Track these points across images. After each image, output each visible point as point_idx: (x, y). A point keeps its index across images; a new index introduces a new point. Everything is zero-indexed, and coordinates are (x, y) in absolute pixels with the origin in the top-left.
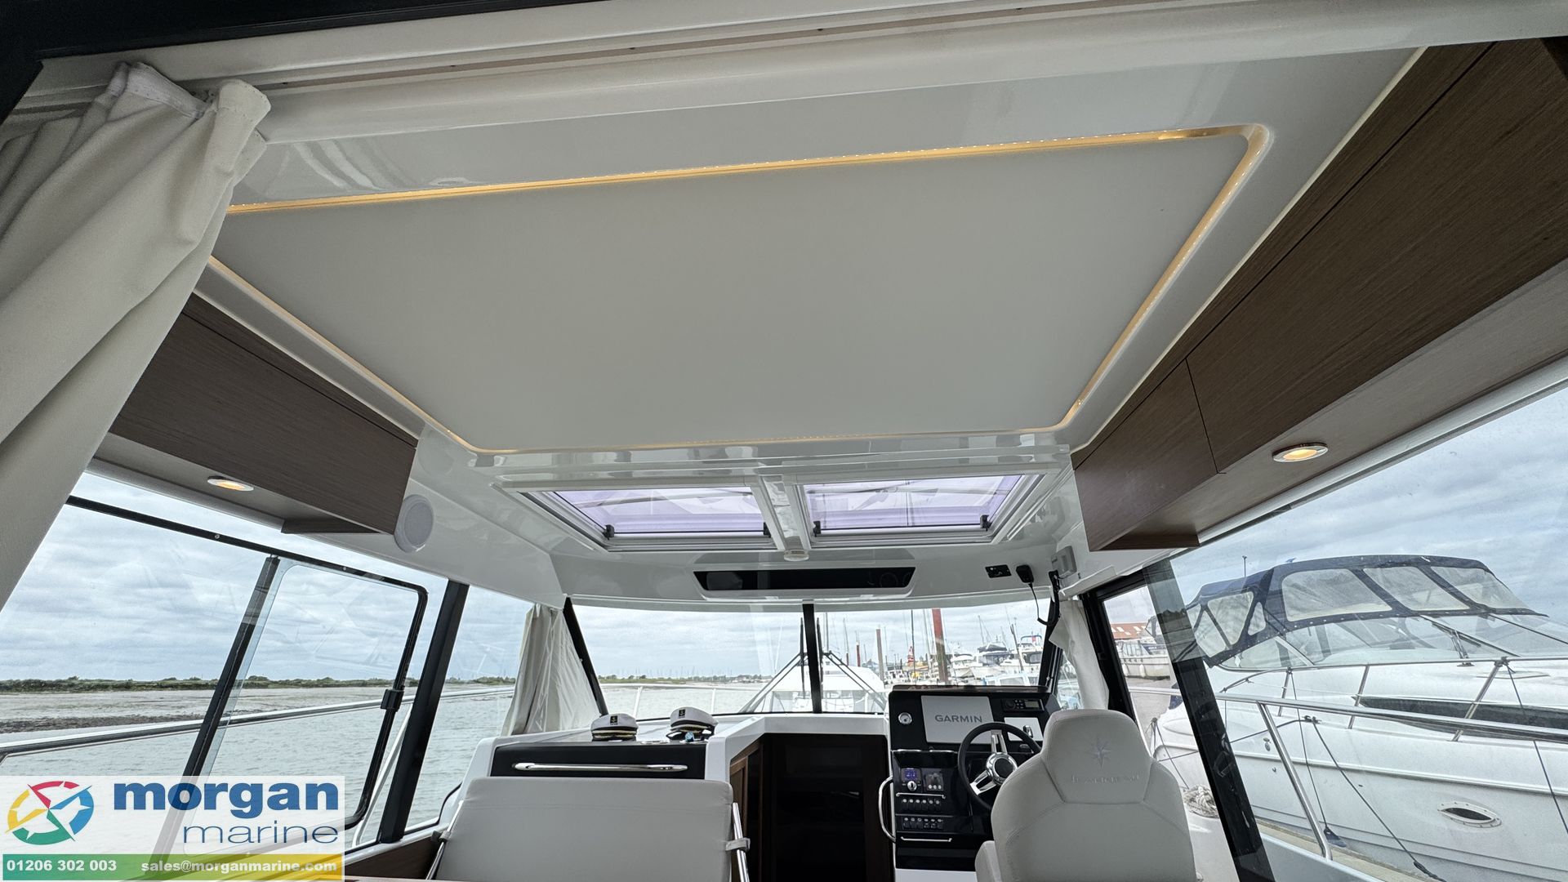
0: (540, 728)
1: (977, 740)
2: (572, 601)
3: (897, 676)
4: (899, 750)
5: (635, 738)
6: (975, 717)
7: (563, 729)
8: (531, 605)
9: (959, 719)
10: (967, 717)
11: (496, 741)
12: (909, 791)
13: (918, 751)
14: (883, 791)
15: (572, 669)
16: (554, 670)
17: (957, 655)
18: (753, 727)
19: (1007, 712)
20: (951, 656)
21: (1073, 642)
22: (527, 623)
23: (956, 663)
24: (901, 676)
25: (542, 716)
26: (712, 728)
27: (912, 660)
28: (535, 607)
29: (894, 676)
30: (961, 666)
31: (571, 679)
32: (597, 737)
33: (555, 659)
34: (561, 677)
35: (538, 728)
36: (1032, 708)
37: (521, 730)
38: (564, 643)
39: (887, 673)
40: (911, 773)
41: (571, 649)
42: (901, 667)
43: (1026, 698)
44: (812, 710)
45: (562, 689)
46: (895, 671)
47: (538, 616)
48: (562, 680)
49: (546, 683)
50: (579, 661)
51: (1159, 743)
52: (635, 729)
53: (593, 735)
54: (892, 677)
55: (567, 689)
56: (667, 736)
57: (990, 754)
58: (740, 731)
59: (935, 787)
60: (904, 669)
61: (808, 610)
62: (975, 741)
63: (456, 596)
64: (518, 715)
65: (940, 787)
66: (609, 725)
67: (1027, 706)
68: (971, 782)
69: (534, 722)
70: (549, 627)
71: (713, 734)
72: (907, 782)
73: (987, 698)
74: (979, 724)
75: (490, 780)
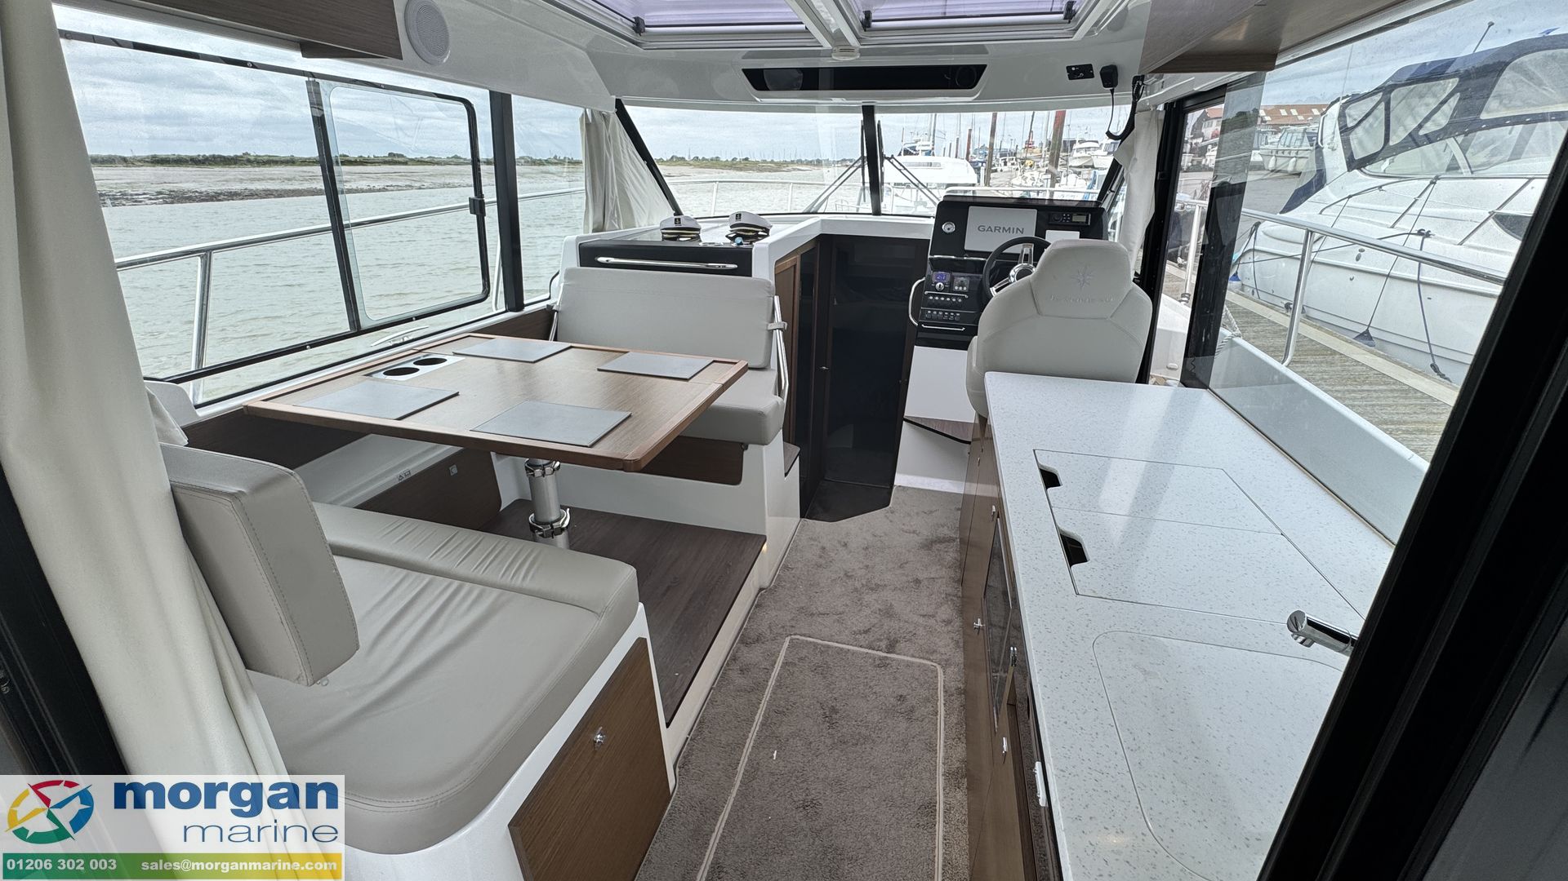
0: (617, 226)
1: (1009, 250)
2: (623, 102)
3: (1009, 164)
4: (936, 256)
5: (699, 237)
6: (1018, 229)
7: (640, 226)
8: (582, 110)
9: (1001, 231)
10: (1010, 228)
11: (578, 238)
12: (937, 291)
13: (953, 257)
14: (915, 289)
15: (638, 171)
16: (620, 174)
17: (1081, 142)
18: (811, 227)
19: (1051, 225)
20: (1073, 142)
21: (1136, 159)
22: (581, 128)
23: (1078, 150)
24: (1013, 164)
25: (616, 215)
26: (767, 230)
27: (1029, 145)
28: (586, 111)
29: (1005, 164)
30: (1083, 154)
31: (638, 181)
32: (665, 236)
33: (617, 161)
34: (627, 179)
35: (613, 226)
36: (1078, 222)
37: (599, 229)
38: (625, 147)
39: (998, 161)
40: (942, 275)
41: (633, 152)
42: (1015, 154)
43: (1075, 212)
44: (871, 212)
45: (631, 191)
46: (1008, 158)
47: (590, 121)
48: (629, 183)
49: (613, 187)
50: (644, 164)
51: (1250, 246)
52: (699, 230)
53: (663, 233)
54: (1003, 164)
55: (637, 191)
56: (727, 236)
57: (1017, 264)
58: (793, 233)
59: (961, 288)
60: (1018, 156)
61: (868, 112)
62: (1007, 251)
63: (501, 107)
64: (594, 216)
65: (965, 288)
66: (674, 226)
67: (1073, 220)
68: (991, 286)
69: (611, 222)
70: (605, 132)
71: (768, 235)
72: (936, 283)
73: (1036, 211)
74: (1019, 235)
75: (579, 270)
